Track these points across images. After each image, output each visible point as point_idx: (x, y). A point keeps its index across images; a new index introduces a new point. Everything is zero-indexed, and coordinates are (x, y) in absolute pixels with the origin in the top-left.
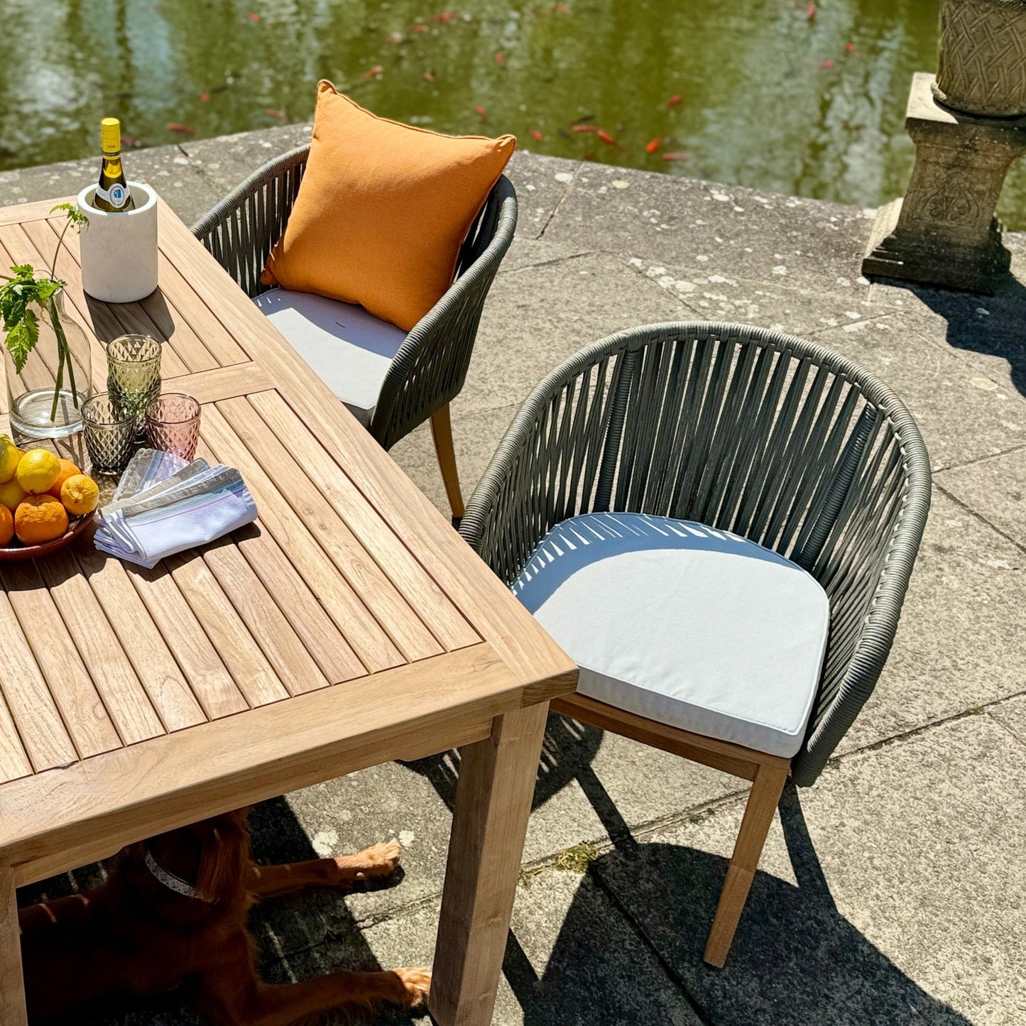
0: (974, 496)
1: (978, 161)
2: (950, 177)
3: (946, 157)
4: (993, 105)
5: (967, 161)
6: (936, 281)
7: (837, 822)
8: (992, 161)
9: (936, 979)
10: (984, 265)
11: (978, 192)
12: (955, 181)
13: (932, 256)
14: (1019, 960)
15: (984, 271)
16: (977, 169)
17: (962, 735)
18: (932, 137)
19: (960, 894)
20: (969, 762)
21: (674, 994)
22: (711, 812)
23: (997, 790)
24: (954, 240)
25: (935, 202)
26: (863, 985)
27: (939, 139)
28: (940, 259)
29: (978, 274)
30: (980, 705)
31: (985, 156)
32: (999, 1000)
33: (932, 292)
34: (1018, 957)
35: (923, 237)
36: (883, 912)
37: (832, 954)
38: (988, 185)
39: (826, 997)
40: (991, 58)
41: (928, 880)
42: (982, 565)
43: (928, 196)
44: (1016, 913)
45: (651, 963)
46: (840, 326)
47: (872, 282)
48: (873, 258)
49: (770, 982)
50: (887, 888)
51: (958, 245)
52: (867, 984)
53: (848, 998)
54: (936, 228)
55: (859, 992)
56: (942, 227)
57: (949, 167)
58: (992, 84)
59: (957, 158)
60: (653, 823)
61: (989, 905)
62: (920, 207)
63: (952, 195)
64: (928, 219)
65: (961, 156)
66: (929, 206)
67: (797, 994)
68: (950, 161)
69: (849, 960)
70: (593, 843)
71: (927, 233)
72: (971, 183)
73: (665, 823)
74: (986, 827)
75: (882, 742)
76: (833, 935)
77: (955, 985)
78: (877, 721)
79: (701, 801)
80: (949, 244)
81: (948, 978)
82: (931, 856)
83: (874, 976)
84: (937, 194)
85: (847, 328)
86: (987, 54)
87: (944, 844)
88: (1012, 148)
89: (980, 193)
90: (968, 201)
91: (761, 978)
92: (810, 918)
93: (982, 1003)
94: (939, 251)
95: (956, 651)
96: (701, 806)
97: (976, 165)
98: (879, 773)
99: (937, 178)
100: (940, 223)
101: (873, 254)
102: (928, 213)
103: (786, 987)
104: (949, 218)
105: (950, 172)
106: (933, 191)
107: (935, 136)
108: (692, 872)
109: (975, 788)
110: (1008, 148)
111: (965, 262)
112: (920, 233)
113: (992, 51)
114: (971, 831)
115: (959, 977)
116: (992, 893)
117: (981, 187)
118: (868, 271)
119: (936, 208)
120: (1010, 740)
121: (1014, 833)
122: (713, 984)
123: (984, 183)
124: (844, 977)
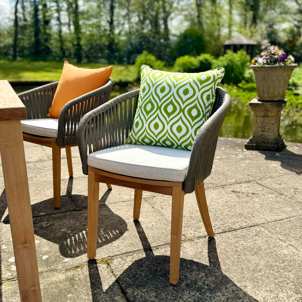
0: (267, 184)
1: (270, 114)
2: (264, 120)
3: (262, 114)
4: (271, 98)
5: (267, 114)
6: (265, 149)
7: (201, 251)
8: (274, 114)
9: (225, 292)
10: (277, 143)
11: (272, 123)
12: (265, 121)
13: (263, 142)
14: (258, 286)
15: (277, 145)
16: (270, 117)
17: (251, 231)
18: (256, 108)
19: (240, 268)
20: (252, 237)
21: (122, 297)
22: (158, 248)
23: (260, 243)
24: (268, 138)
25: (261, 127)
26: (196, 294)
27: (258, 108)
28: (265, 143)
29: (276, 146)
30: (258, 224)
31: (272, 112)
32: (247, 298)
33: (264, 151)
34: (257, 285)
35: (260, 138)
36: (210, 273)
37: (187, 285)
38: (274, 121)
39: (181, 297)
40: (267, 84)
41: (229, 265)
42: (266, 196)
43: (259, 126)
44: (260, 273)
45: (117, 288)
46: (236, 157)
47: (247, 150)
48: (247, 144)
49: (160, 293)
50: (214, 267)
51: (269, 139)
52: (197, 294)
53: (189, 298)
54: (263, 135)
55: (194, 296)
56: (264, 134)
57: (263, 117)
58: (269, 92)
59: (264, 114)
60: (136, 251)
61: (250, 271)
62: (258, 129)
63: (265, 125)
64: (260, 133)
65: (265, 113)
66: (260, 129)
67: (169, 297)
68: (263, 115)
69: (193, 287)
70: (112, 256)
71: (261, 136)
72: (270, 121)
73: (140, 251)
74: (253, 252)
75: (223, 232)
76: (189, 280)
77: (231, 293)
78: (223, 228)
79: (155, 245)
80: (267, 139)
81: (229, 291)
82: (232, 259)
83: (201, 291)
84: (261, 125)
85: (238, 157)
86: (266, 83)
87: (238, 256)
88: (277, 108)
89: (272, 124)
90: (270, 126)
91: (157, 292)
92: (182, 275)
93: (241, 298)
94: (264, 141)
95: (253, 213)
96: (155, 247)
97: (270, 115)
98: (220, 239)
99: (261, 120)
100: (264, 133)
101: (248, 143)
102: (260, 131)
103: (166, 295)
104: (266, 131)
105: (264, 118)
106: (260, 124)
107: (257, 107)
108: (144, 263)
109: (252, 242)
110: (276, 108)
111: (272, 143)
112: (259, 137)
113: (267, 82)
114: (248, 253)
115: (233, 291)
116: (252, 269)
117: (272, 122)
118: (246, 148)
119: (262, 129)
120: (266, 232)
121: (263, 253)
122: (138, 294)
123: (273, 121)
124: (189, 291)
